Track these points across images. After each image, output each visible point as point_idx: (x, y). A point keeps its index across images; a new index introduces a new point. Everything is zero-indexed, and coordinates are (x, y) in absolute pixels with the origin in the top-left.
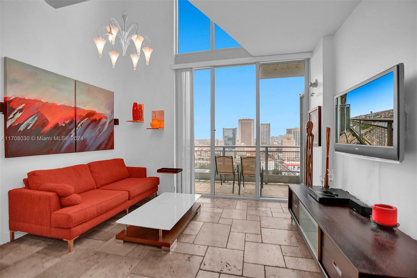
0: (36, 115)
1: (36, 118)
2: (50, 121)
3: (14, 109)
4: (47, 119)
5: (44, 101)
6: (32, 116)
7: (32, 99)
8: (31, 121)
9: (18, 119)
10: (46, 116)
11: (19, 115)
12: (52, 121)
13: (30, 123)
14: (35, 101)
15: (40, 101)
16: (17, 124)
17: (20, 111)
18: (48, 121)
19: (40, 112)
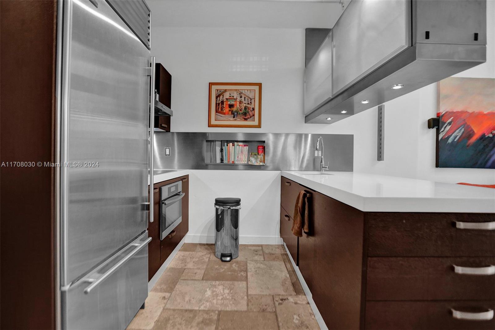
0: (462, 126)
1: (463, 130)
2: (476, 132)
3: (445, 123)
4: (473, 130)
5: (470, 111)
6: (459, 128)
7: (459, 110)
8: (458, 134)
9: (448, 132)
10: (472, 127)
11: (448, 128)
12: (478, 131)
13: (457, 135)
14: (462, 112)
15: (467, 111)
16: (446, 137)
17: (450, 124)
18: (474, 132)
19: (466, 123)
